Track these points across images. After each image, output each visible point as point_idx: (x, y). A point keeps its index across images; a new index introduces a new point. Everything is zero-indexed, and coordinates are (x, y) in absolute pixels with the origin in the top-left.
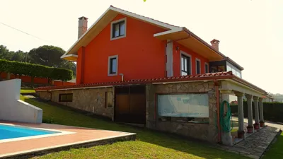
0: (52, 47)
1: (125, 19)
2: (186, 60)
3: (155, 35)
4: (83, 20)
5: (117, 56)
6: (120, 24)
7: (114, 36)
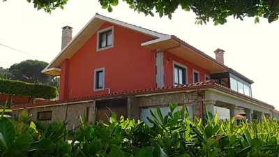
0: (37, 61)
1: (112, 28)
2: (181, 72)
3: (142, 44)
4: (67, 29)
5: (103, 69)
6: (107, 33)
7: (100, 47)
